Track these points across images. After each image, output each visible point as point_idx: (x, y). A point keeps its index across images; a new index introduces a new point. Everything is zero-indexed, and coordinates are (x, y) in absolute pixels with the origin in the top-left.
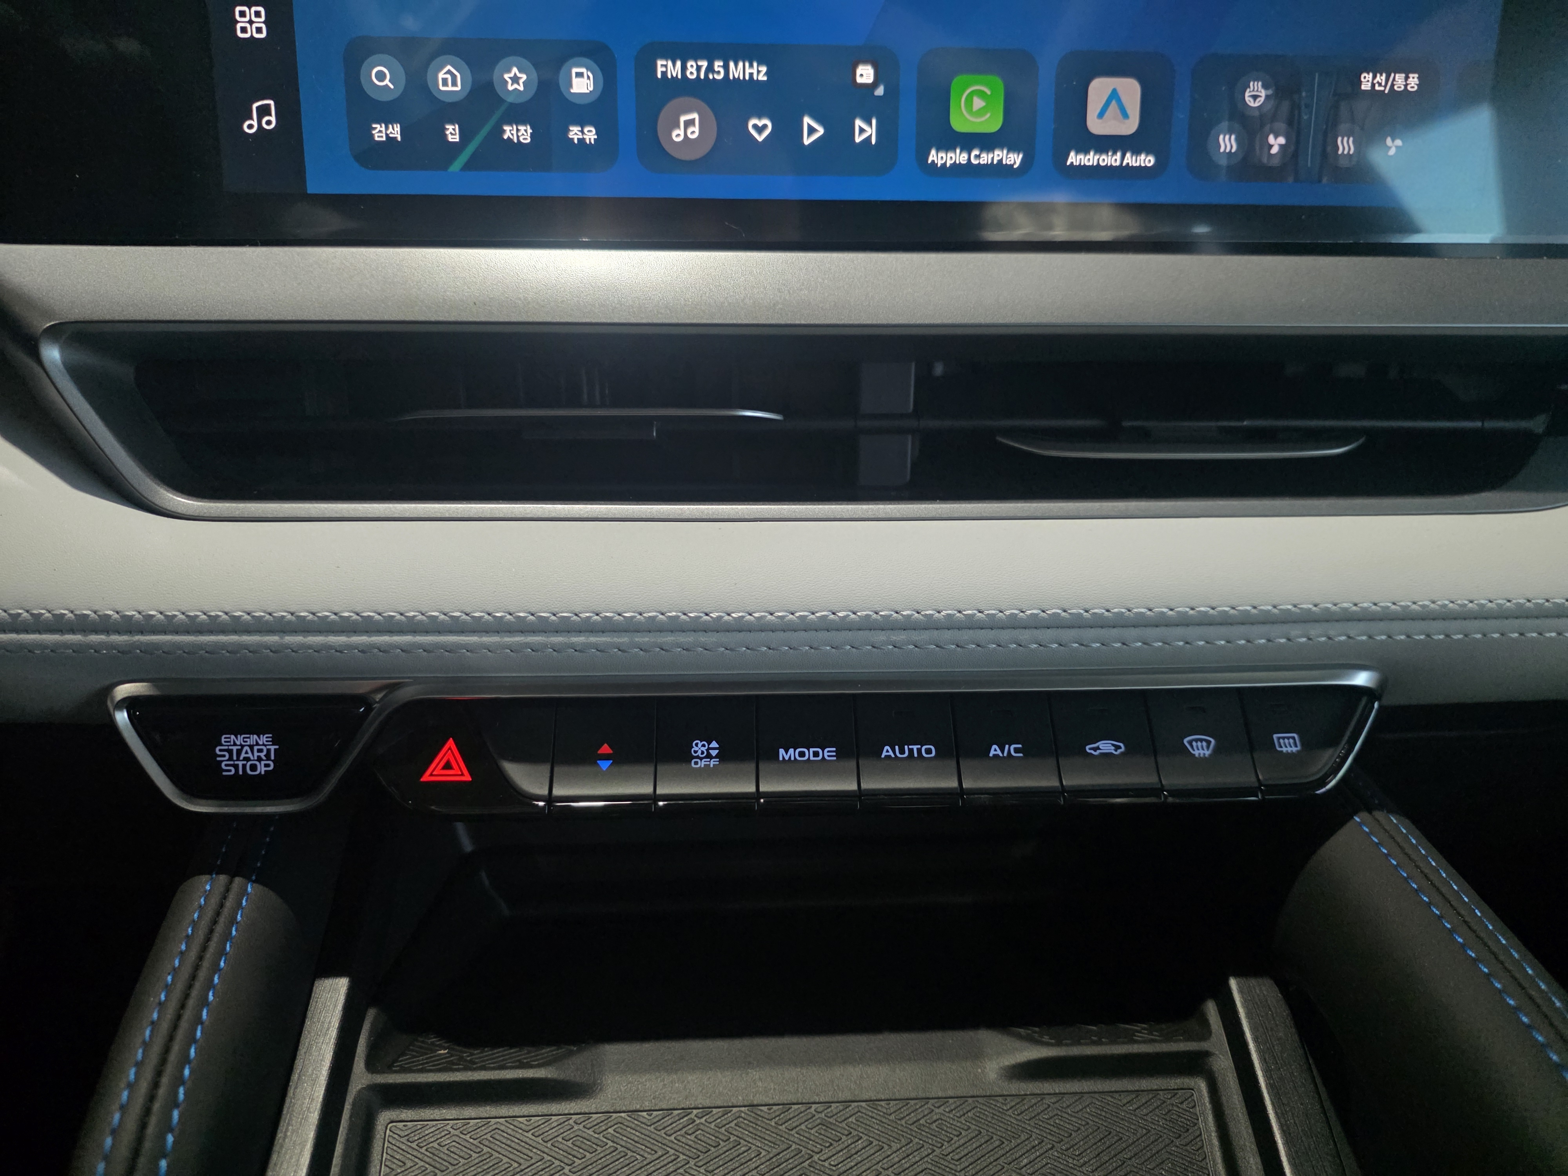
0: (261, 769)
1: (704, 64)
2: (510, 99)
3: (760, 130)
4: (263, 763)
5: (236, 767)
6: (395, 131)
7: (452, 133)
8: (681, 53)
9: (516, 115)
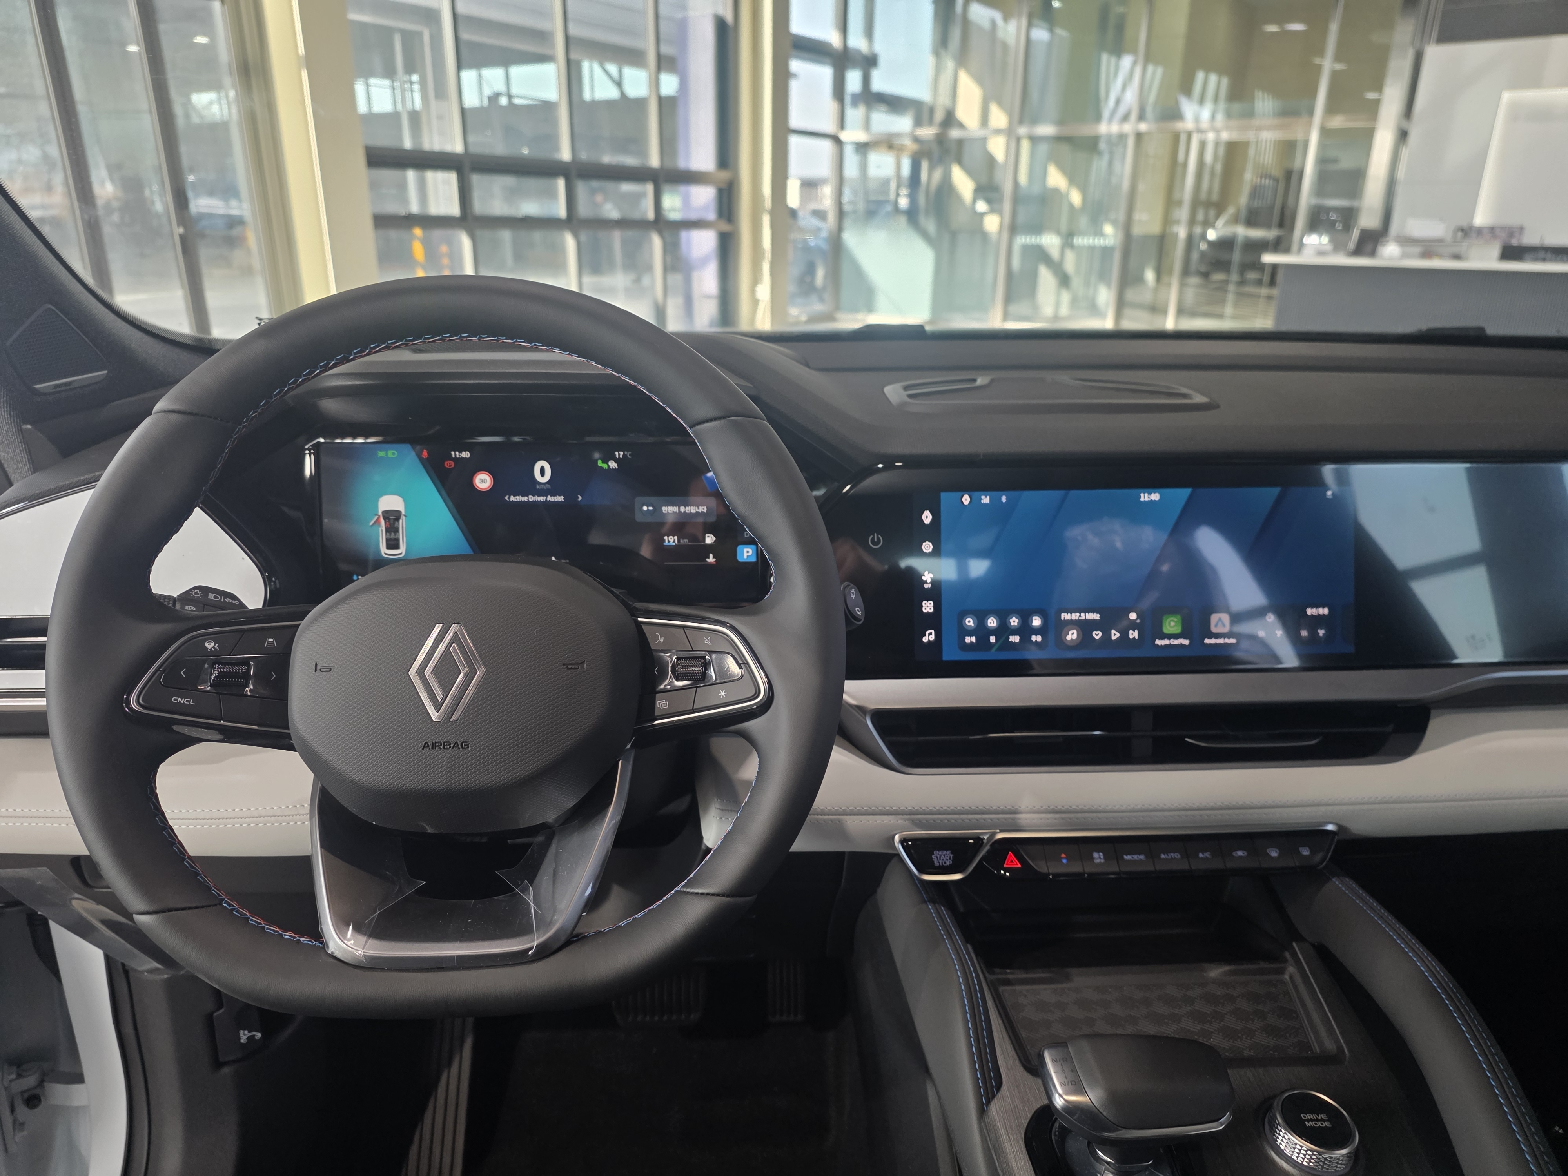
0: (948, 863)
1: (1078, 614)
2: (1013, 628)
3: (1097, 635)
4: (948, 861)
5: (939, 863)
6: (973, 639)
7: (993, 639)
8: (1071, 612)
9: (1014, 632)
